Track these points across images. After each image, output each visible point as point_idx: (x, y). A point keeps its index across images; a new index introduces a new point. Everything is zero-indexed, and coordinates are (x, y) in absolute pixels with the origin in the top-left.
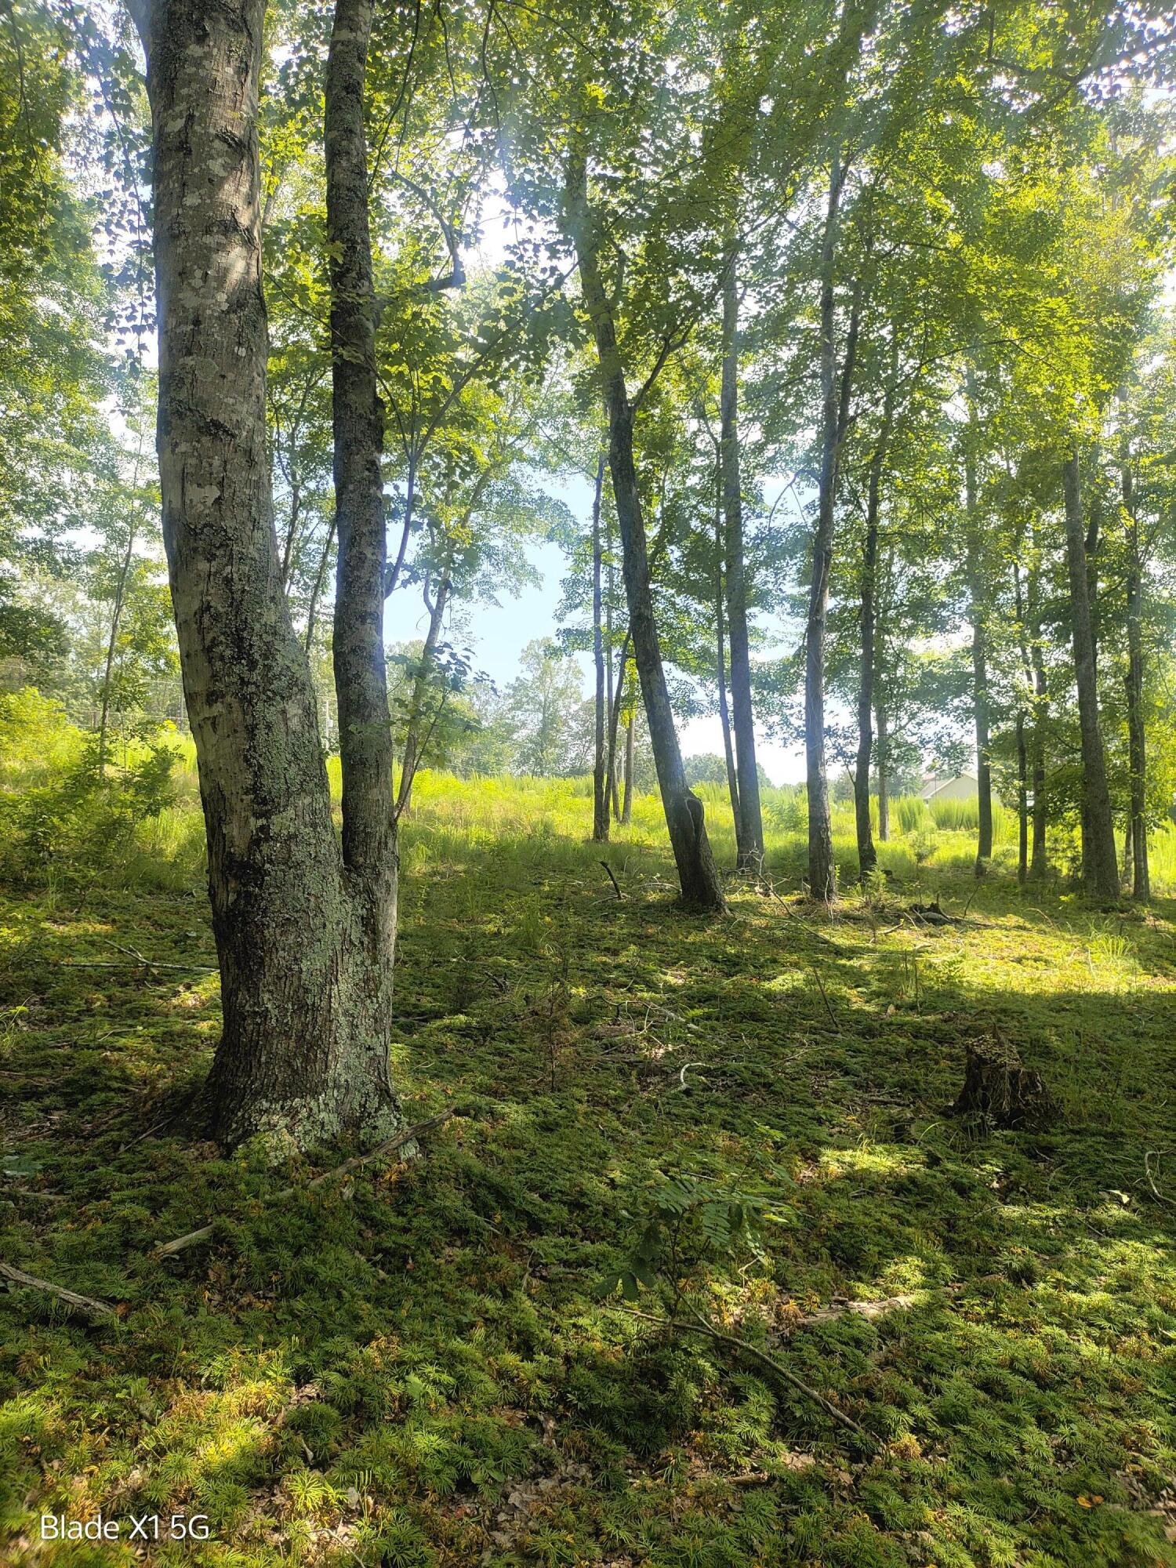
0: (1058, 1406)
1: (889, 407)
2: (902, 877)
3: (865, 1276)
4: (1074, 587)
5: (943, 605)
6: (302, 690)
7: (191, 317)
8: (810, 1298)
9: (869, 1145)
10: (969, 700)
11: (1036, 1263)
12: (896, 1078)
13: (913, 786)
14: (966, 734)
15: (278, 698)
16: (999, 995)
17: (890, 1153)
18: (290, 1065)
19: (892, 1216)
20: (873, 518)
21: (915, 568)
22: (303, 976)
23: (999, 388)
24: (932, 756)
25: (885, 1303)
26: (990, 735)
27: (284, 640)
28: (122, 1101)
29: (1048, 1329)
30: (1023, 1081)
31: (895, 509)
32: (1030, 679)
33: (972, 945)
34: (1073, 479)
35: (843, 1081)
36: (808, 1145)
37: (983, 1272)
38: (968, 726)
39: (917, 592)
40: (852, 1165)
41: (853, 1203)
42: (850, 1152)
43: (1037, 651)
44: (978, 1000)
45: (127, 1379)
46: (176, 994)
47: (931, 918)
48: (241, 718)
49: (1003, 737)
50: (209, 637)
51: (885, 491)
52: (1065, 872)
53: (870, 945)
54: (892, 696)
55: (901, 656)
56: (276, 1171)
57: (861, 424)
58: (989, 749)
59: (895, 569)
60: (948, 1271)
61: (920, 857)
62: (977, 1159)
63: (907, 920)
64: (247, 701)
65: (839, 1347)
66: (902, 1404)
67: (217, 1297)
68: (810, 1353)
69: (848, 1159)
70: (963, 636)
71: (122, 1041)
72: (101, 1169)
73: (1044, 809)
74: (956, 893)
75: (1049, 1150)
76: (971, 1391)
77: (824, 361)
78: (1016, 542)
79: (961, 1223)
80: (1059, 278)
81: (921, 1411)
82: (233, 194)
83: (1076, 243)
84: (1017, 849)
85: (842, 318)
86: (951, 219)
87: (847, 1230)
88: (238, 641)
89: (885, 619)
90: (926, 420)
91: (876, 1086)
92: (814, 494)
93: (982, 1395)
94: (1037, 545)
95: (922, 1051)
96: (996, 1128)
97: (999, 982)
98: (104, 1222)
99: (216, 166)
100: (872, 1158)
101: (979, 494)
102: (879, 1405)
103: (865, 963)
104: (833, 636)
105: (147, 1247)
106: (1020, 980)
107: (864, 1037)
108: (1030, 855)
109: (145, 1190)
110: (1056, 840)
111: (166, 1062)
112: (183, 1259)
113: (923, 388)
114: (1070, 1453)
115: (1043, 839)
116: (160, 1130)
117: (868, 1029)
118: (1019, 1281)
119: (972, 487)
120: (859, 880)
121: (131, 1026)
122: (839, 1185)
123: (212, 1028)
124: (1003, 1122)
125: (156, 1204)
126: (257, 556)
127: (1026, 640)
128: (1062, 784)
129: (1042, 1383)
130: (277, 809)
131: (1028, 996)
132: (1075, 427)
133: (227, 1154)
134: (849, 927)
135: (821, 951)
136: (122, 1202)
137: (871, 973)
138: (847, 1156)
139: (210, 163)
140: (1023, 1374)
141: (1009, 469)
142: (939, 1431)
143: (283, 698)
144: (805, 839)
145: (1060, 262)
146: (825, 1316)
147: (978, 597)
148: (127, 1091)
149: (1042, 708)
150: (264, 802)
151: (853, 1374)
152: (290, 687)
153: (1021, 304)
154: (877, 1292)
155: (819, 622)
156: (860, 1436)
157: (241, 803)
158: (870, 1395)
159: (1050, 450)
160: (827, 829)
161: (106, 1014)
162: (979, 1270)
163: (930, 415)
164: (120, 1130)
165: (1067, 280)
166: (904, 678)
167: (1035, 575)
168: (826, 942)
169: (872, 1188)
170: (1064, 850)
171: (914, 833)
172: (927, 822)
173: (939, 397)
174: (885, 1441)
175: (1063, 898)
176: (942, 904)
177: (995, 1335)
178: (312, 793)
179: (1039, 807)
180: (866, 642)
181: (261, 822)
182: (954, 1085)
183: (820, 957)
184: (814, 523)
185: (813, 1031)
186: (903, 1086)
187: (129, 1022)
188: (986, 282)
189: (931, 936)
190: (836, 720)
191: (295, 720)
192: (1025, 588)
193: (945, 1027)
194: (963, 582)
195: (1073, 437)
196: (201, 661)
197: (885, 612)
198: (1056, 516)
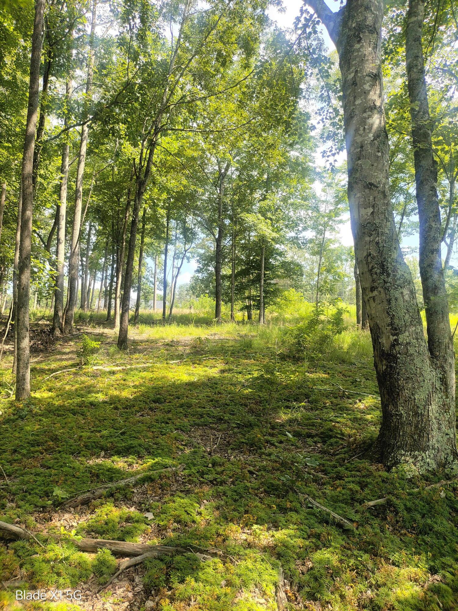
6: (409, 284)
7: (359, 145)
15: (399, 287)
18: (413, 437)
22: (416, 401)
27: (400, 264)
28: (342, 442)
45: (361, 553)
46: (356, 403)
48: (384, 296)
50: (370, 266)
56: (410, 480)
64: (387, 289)
67: (391, 528)
71: (338, 420)
72: (339, 468)
82: (373, 96)
88: (382, 266)
98: (343, 489)
99: (367, 87)
105: (361, 502)
109: (357, 479)
111: (356, 429)
112: (376, 510)
116: (360, 456)
121: (341, 414)
123: (372, 418)
125: (363, 486)
126: (388, 232)
130: (401, 332)
133: (389, 470)
136: (349, 482)
139: (364, 86)
143: (401, 287)
148: (343, 439)
150: (396, 329)
152: (404, 283)
157: (386, 330)
161: (331, 408)
164: (344, 454)
178: (415, 326)
181: (395, 337)
187: (340, 412)
191: (407, 296)
196: (368, 275)
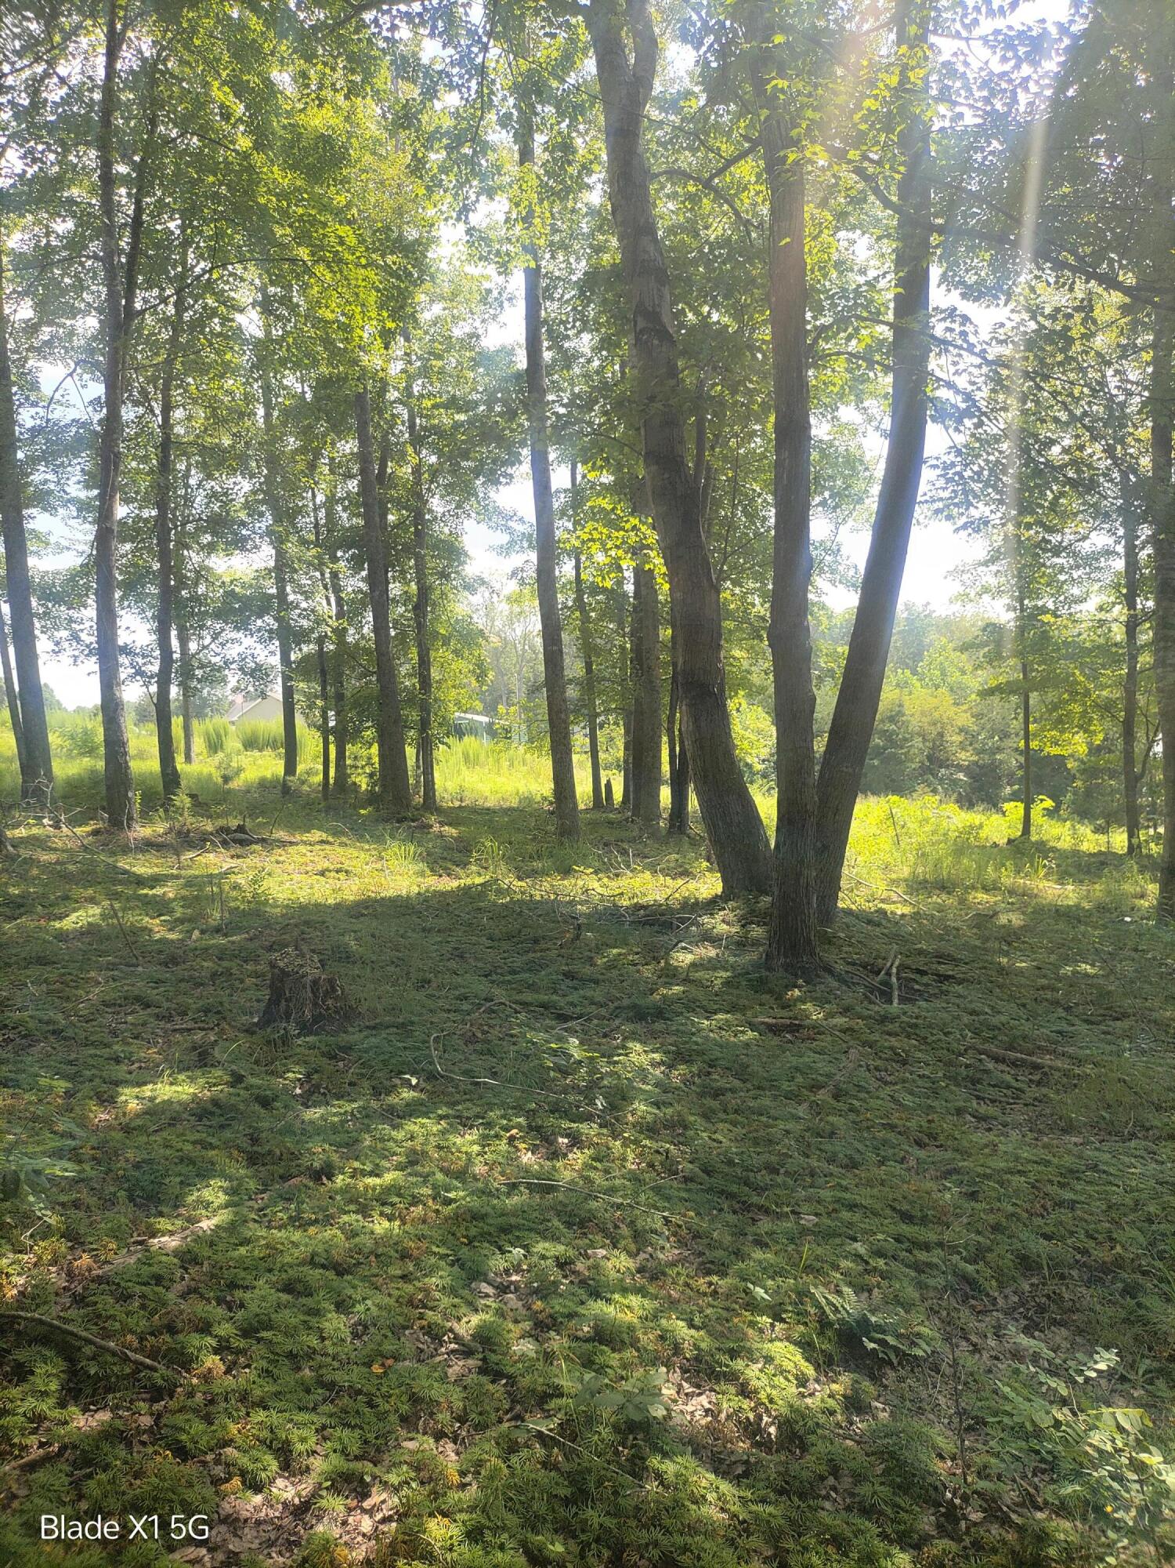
0: (354, 1287)
1: (180, 307)
2: (207, 800)
3: (165, 1210)
4: (366, 516)
5: (243, 524)
8: (105, 1246)
9: (170, 1075)
10: (272, 621)
11: (335, 1157)
12: (201, 1003)
13: (219, 708)
14: (269, 656)
16: (303, 908)
17: (192, 1079)
19: (194, 1143)
20: (166, 425)
21: (213, 483)
23: (293, 308)
24: (237, 678)
25: (188, 1232)
26: (293, 657)
29: (346, 1218)
30: (325, 987)
31: (189, 418)
32: (329, 603)
33: (278, 862)
34: (363, 409)
35: (143, 1014)
36: (104, 1087)
37: (284, 1178)
38: (272, 648)
39: (216, 507)
40: (152, 1099)
41: (152, 1138)
42: (150, 1086)
43: (335, 575)
44: (283, 916)
47: (237, 839)
49: (306, 659)
51: (176, 394)
52: (364, 787)
53: (174, 872)
54: (192, 614)
55: (202, 574)
57: (149, 319)
58: (292, 671)
59: (192, 482)
60: (252, 1185)
61: (226, 779)
62: (281, 1069)
63: (213, 842)
65: (138, 1289)
66: (205, 1328)
68: (106, 1303)
69: (148, 1094)
70: (264, 556)
73: (345, 729)
74: (263, 813)
75: (347, 1049)
76: (276, 1296)
77: (105, 243)
78: (312, 466)
79: (264, 1135)
80: (349, 206)
81: (225, 1329)
83: (363, 177)
84: (321, 767)
85: (124, 200)
86: (240, 120)
87: (146, 1168)
89: (184, 533)
90: (218, 329)
91: (179, 1014)
92: (98, 389)
93: (285, 1297)
94: (332, 472)
95: (228, 973)
96: (299, 1036)
97: (303, 896)
100: (174, 1088)
101: (276, 413)
102: (180, 1337)
103: (169, 891)
104: (128, 546)
106: (323, 892)
107: (167, 966)
108: (332, 772)
110: (356, 758)
113: (214, 294)
114: (366, 1327)
115: (344, 758)
117: (170, 957)
118: (320, 1179)
119: (268, 407)
120: (162, 806)
122: (139, 1122)
124: (305, 1029)
127: (324, 564)
128: (361, 704)
129: (340, 1270)
131: (329, 906)
132: (365, 359)
134: (153, 857)
135: (121, 883)
137: (174, 900)
138: (147, 1091)
140: (323, 1266)
141: (304, 393)
142: (242, 1344)
144: (101, 765)
145: (348, 191)
146: (125, 1260)
147: (278, 520)
149: (341, 633)
151: (152, 1314)
153: (312, 226)
154: (179, 1223)
155: (110, 531)
156: (161, 1373)
158: (172, 1329)
159: (343, 379)
160: (126, 753)
162: (281, 1177)
163: (222, 325)
165: (354, 211)
166: (206, 596)
167: (331, 500)
168: (126, 872)
169: (174, 1119)
170: (363, 767)
171: (220, 755)
172: (233, 744)
173: (233, 307)
174: (188, 1371)
175: (362, 812)
176: (249, 824)
177: (297, 1236)
179: (340, 727)
180: (164, 556)
182: (258, 1001)
183: (119, 888)
184: (100, 422)
185: (110, 967)
186: (206, 1011)
188: (276, 195)
189: (238, 857)
190: (133, 637)
192: (322, 514)
193: (251, 945)
194: (263, 502)
195: (363, 369)
197: (183, 525)
198: (349, 446)
